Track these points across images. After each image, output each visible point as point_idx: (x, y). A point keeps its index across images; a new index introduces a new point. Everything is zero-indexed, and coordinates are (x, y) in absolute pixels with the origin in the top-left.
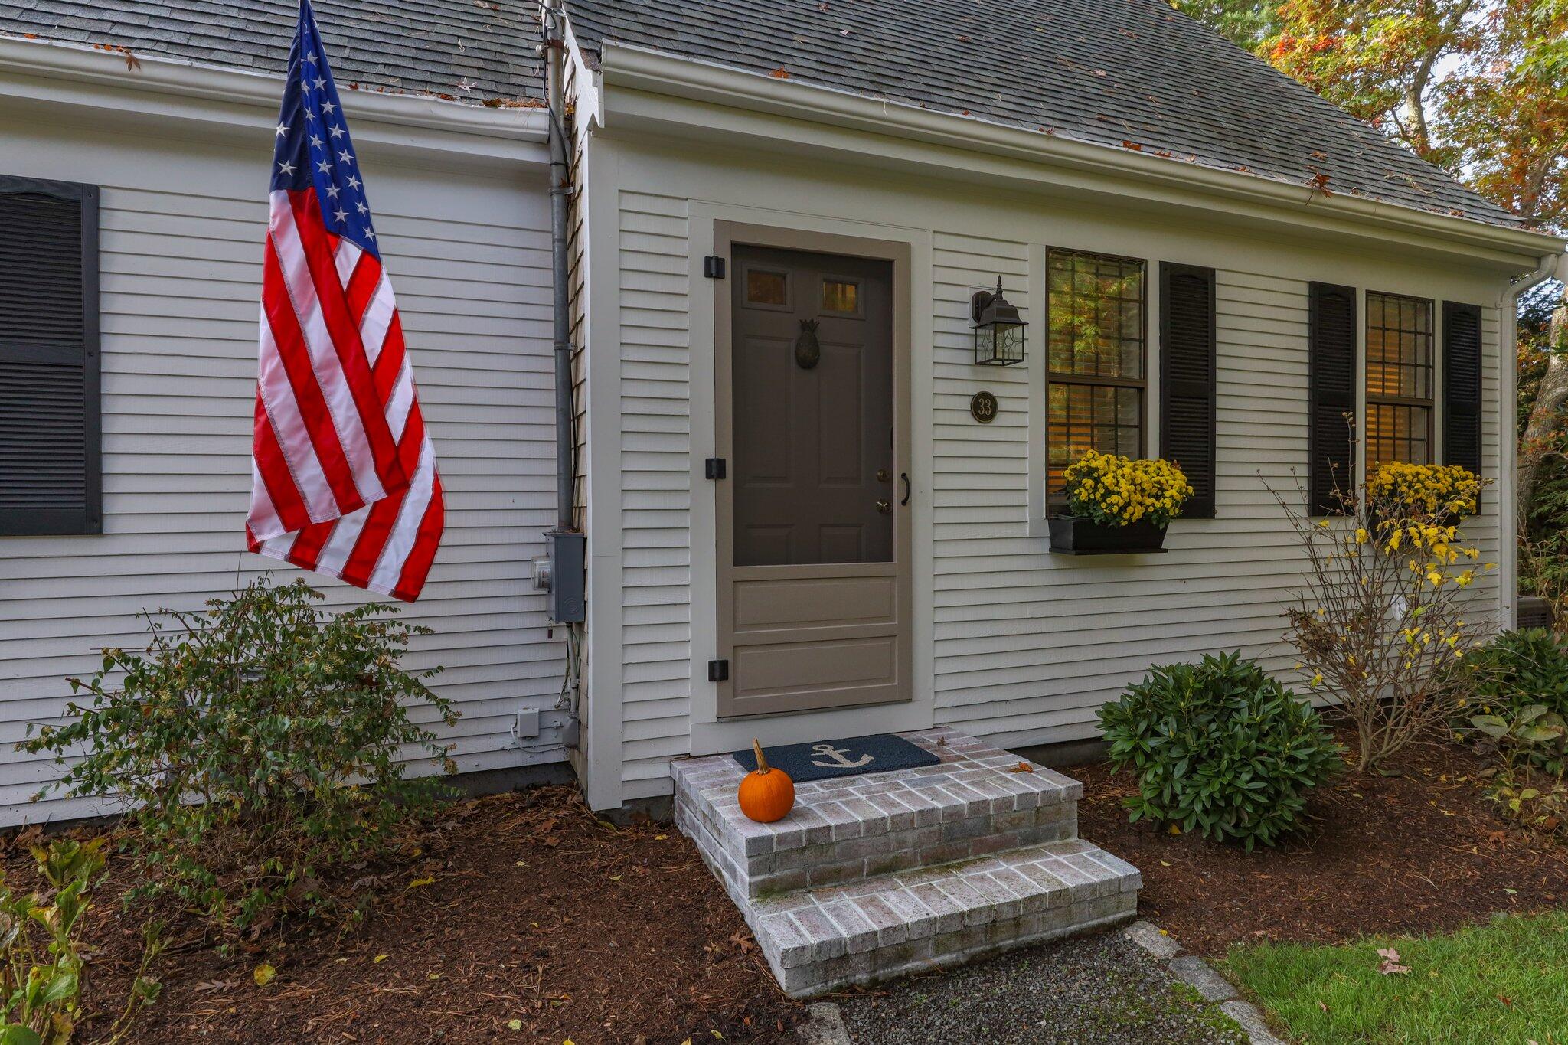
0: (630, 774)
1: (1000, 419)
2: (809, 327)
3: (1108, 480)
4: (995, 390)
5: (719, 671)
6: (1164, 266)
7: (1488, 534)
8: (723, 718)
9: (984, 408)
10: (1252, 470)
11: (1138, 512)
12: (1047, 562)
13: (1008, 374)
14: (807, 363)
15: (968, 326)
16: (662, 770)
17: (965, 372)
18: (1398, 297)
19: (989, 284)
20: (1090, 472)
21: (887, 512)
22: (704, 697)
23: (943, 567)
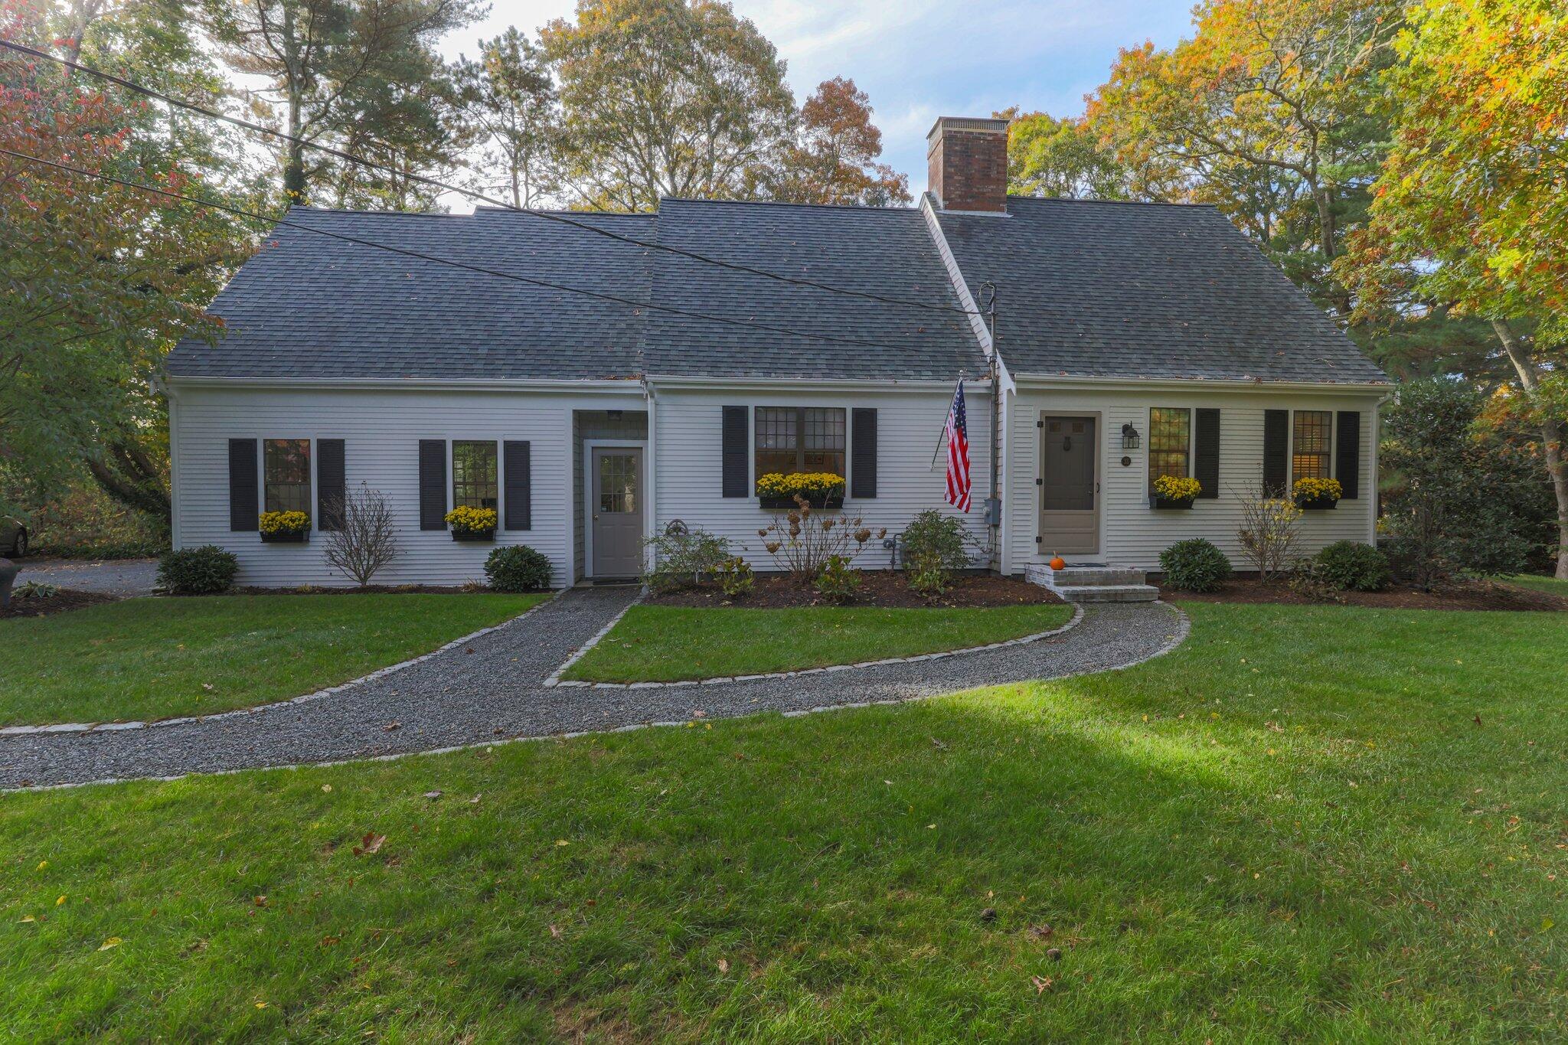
0: (1014, 566)
1: (1131, 465)
2: (1067, 438)
3: (1168, 485)
4: (1130, 456)
5: (1039, 540)
6: (1198, 410)
7: (1363, 507)
8: (1040, 554)
9: (1126, 462)
10: (1241, 481)
11: (1179, 496)
12: (1149, 512)
13: (1134, 450)
14: (1067, 449)
15: (1121, 435)
16: (1022, 566)
17: (1120, 451)
18: (1313, 412)
19: (1127, 421)
20: (1163, 483)
21: (1092, 495)
22: (1034, 548)
23: (1110, 512)
